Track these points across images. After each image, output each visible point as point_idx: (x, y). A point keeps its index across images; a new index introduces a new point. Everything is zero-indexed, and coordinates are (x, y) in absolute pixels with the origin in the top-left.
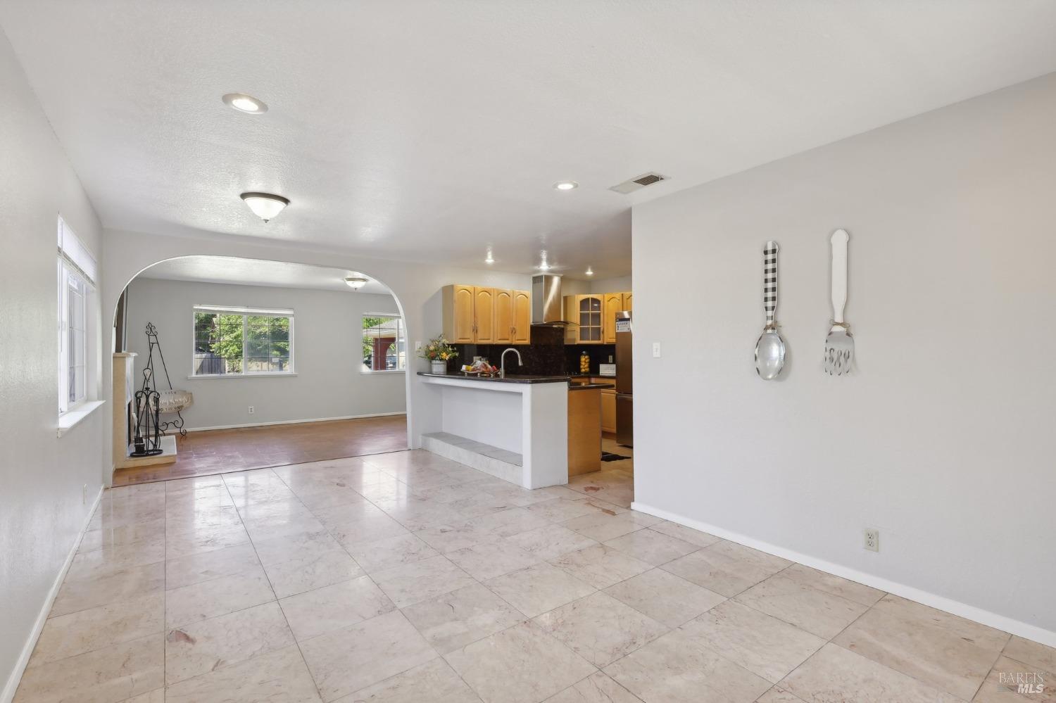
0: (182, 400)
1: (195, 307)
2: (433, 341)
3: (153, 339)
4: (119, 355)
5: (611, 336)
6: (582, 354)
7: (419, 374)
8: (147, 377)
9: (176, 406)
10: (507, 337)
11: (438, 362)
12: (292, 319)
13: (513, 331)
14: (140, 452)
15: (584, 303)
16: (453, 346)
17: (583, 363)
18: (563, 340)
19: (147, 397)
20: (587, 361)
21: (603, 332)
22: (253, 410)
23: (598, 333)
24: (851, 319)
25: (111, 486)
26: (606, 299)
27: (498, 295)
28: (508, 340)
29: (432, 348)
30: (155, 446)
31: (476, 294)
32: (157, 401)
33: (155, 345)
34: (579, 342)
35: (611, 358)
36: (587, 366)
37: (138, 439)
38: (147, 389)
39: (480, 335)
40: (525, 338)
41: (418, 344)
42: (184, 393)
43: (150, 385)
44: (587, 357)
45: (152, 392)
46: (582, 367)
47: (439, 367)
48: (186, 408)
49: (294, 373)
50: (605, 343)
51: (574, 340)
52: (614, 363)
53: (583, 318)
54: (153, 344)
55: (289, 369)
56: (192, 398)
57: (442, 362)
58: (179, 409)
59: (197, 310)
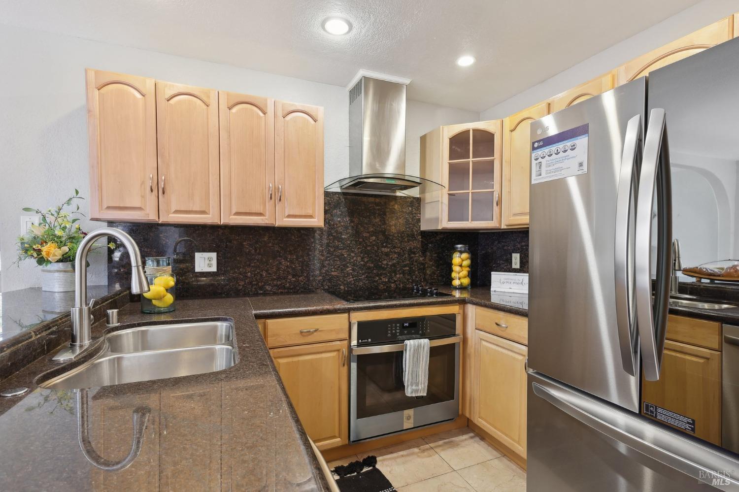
5: (517, 210)
6: (455, 250)
10: (257, 208)
13: (276, 196)
15: (458, 143)
17: (456, 268)
18: (419, 220)
20: (467, 263)
21: (499, 203)
23: (486, 203)
26: (507, 127)
27: (232, 107)
28: (260, 214)
31: (162, 103)
34: (446, 224)
35: (516, 259)
36: (465, 272)
39: (173, 202)
40: (310, 212)
44: (465, 255)
46: (454, 275)
50: (503, 227)
51: (437, 220)
52: (524, 268)
53: (457, 173)
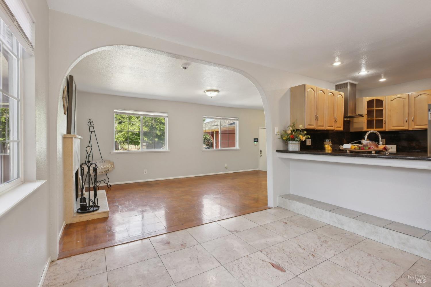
0: (108, 166)
1: (115, 111)
3: (92, 129)
4: (69, 136)
5: (394, 125)
7: (278, 151)
8: (89, 153)
9: (105, 170)
10: (332, 124)
11: (293, 142)
12: (166, 119)
13: (336, 120)
14: (84, 209)
15: (370, 103)
16: (306, 130)
18: (350, 128)
19: (89, 167)
21: (385, 123)
22: (146, 172)
23: (381, 123)
25: (57, 258)
26: (388, 100)
27: (328, 94)
28: (332, 127)
29: (290, 132)
30: (94, 203)
31: (317, 93)
32: (95, 170)
33: (93, 133)
34: (366, 129)
37: (83, 200)
38: (89, 162)
39: (319, 123)
40: (341, 126)
42: (109, 162)
43: (91, 159)
45: (92, 164)
47: (294, 146)
48: (111, 171)
49: (168, 150)
50: (386, 131)
51: (362, 128)
53: (370, 113)
54: (92, 132)
55: (165, 148)
56: (113, 165)
57: (297, 143)
58: (107, 172)
59: (116, 112)
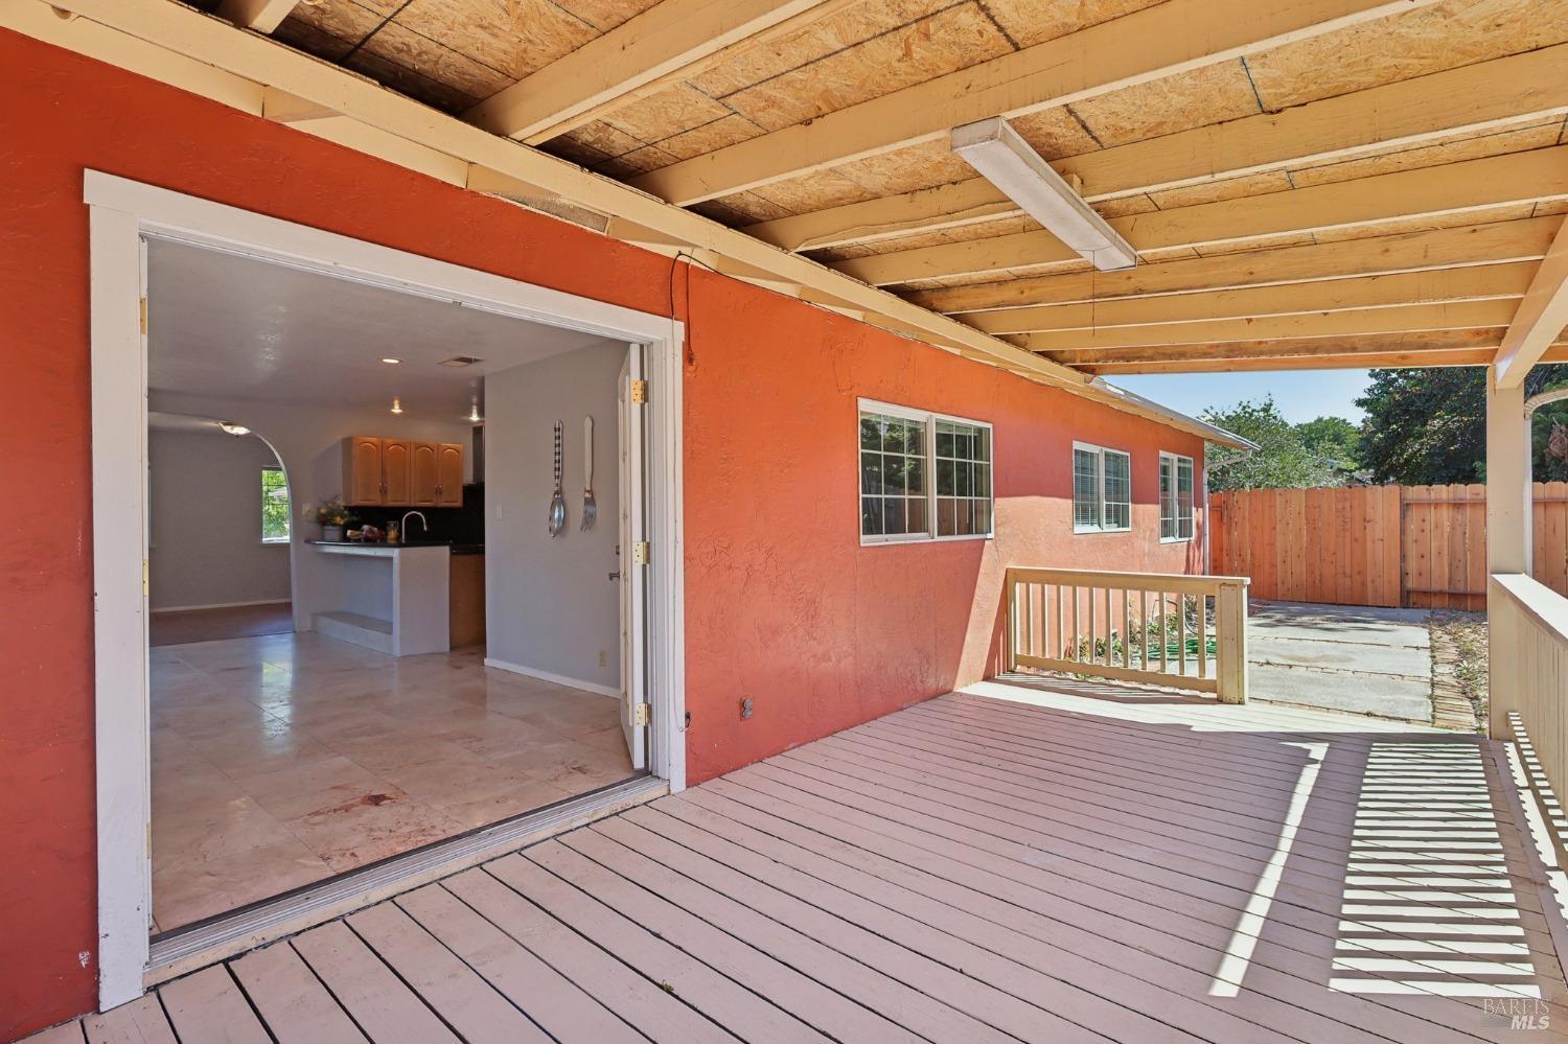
2: (326, 503)
7: (308, 541)
10: (429, 498)
11: (330, 527)
13: (438, 491)
16: (348, 508)
24: (595, 489)
27: (416, 449)
29: (323, 511)
31: (384, 449)
39: (390, 497)
40: (456, 499)
41: (306, 508)
47: (333, 533)
57: (335, 528)
